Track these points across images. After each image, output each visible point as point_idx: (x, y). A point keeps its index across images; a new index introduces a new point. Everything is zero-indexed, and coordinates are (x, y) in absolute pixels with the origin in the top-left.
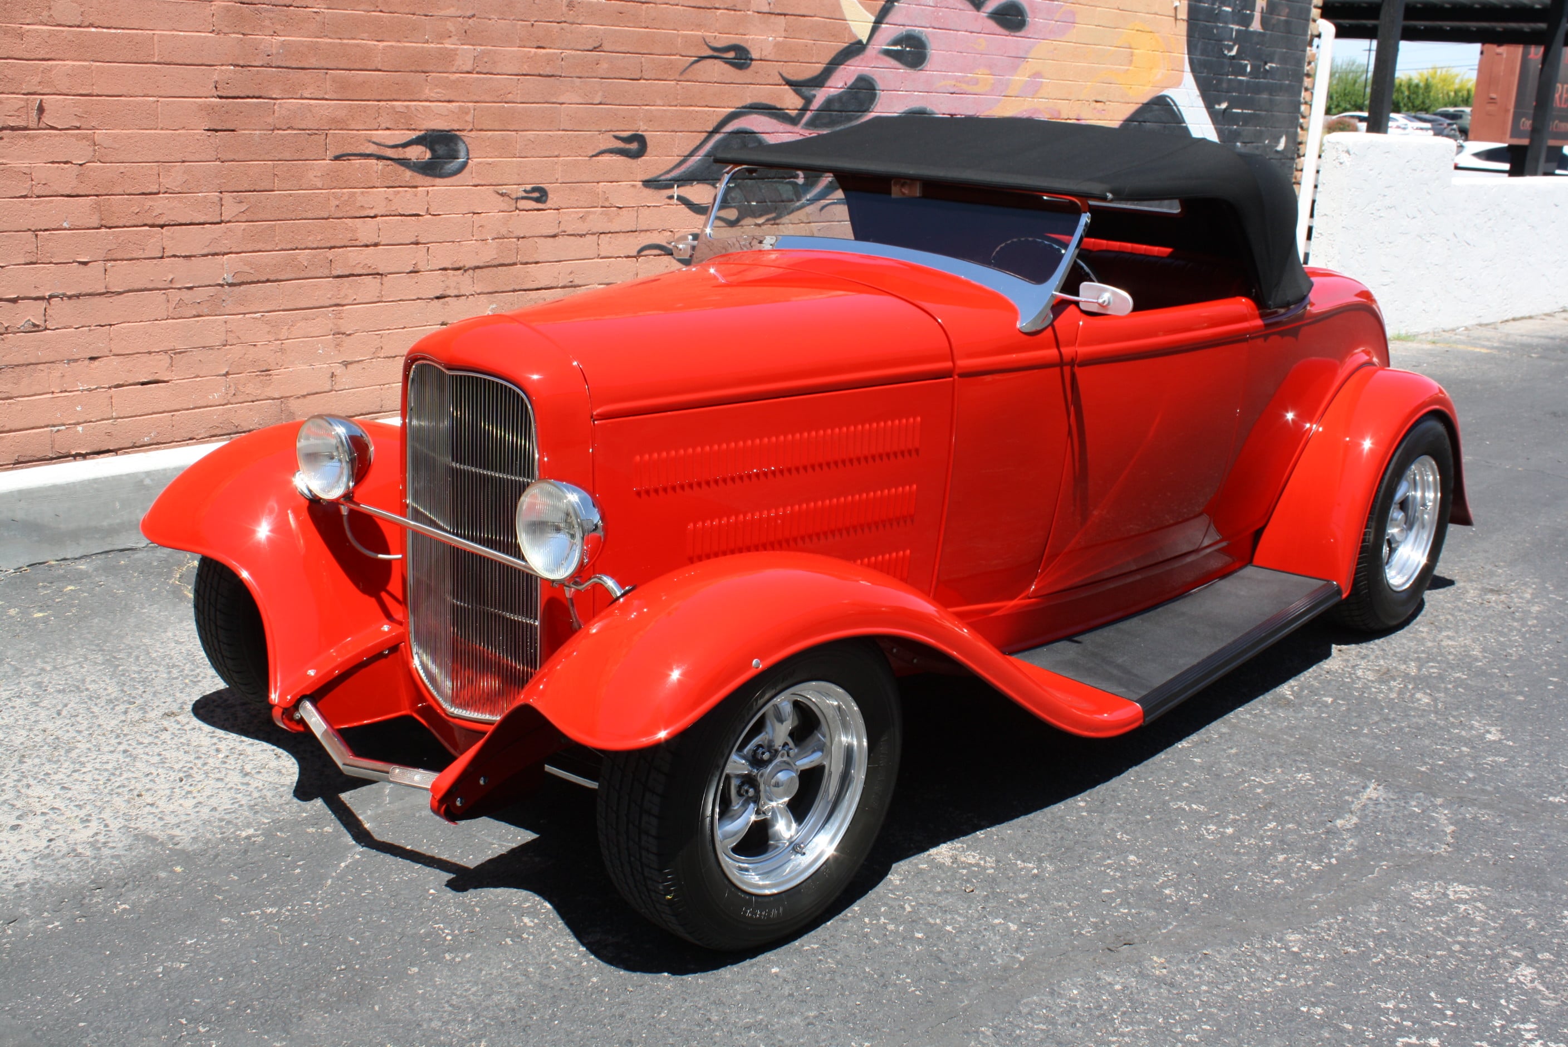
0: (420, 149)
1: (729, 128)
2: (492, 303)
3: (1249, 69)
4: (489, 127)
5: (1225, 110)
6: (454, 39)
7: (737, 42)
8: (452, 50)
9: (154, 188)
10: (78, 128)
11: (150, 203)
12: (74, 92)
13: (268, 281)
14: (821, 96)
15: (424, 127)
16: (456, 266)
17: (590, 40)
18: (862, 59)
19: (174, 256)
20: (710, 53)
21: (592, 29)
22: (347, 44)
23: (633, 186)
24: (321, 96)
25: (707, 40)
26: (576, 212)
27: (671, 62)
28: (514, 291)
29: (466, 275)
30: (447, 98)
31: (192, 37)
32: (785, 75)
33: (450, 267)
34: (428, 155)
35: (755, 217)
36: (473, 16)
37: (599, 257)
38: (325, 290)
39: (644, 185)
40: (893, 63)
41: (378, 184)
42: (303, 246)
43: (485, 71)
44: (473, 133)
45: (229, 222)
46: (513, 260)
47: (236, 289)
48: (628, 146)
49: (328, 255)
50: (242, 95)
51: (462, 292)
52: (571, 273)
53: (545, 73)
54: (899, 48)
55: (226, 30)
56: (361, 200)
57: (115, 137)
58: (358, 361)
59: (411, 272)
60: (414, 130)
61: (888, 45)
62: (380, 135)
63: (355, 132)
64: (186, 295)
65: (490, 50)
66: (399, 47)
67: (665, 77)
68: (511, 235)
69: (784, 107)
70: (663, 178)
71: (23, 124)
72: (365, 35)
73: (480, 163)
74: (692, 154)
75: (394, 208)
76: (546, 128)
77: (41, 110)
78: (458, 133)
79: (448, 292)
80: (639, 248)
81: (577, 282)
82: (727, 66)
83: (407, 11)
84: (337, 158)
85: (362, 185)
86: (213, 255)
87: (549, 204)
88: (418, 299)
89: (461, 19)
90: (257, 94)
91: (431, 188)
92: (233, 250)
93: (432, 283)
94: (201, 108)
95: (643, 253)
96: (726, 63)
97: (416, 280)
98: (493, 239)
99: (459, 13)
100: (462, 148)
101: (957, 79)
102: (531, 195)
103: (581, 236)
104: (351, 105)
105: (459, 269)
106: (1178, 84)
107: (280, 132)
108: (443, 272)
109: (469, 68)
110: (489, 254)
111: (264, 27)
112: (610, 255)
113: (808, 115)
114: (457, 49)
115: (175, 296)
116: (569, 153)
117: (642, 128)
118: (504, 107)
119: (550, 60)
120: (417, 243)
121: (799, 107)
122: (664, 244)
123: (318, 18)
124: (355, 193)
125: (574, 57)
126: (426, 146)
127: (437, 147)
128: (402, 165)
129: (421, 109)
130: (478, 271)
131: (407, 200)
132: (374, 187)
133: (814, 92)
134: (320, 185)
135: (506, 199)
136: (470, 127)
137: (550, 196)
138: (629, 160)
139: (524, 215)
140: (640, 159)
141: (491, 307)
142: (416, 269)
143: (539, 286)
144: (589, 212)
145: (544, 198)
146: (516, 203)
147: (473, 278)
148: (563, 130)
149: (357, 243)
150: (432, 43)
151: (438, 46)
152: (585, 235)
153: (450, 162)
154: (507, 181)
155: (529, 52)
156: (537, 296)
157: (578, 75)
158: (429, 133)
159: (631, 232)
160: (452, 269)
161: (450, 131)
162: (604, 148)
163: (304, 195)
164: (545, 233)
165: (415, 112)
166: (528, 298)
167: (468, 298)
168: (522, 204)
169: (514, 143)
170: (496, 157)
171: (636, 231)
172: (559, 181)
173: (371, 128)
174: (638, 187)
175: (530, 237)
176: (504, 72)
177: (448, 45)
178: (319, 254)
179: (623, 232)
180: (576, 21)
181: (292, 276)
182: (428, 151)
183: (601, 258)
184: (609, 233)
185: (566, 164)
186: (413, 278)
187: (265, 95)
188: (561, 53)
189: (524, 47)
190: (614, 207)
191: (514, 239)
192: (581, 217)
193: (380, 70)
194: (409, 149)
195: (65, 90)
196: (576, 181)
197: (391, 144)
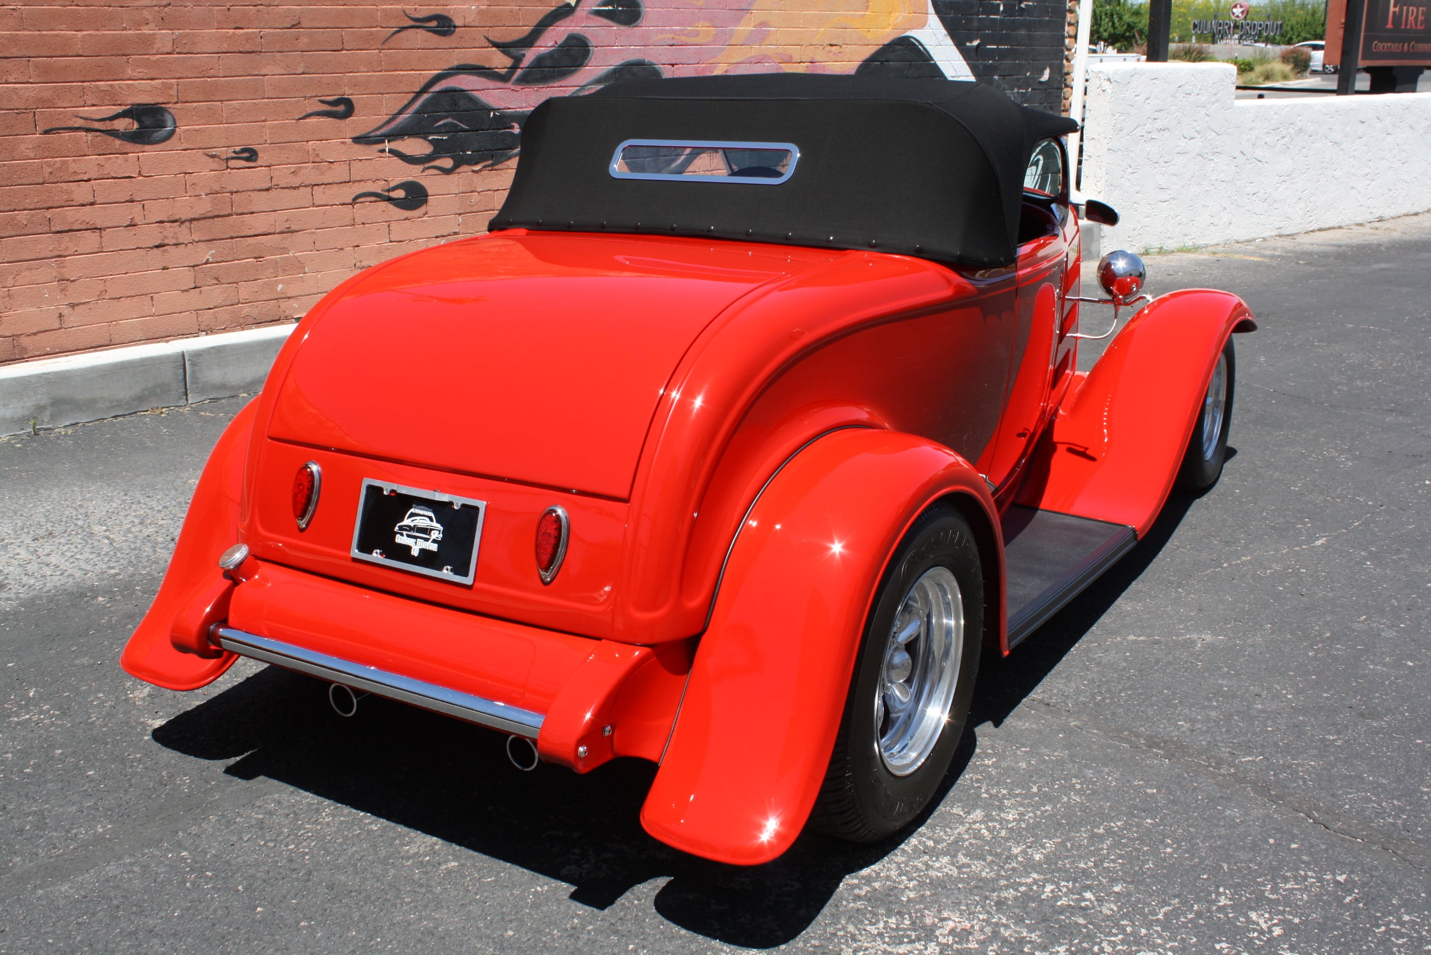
0: (127, 121)
1: (437, 88)
2: (211, 249)
3: (1001, 8)
4: (194, 99)
5: (978, 45)
6: (152, 25)
7: (439, 12)
8: (150, 35)
14: (530, 56)
15: (129, 102)
16: (172, 218)
17: (288, 19)
18: (572, 20)
20: (411, 23)
21: (289, 9)
22: (46, 35)
23: (343, 143)
24: (25, 80)
25: (407, 12)
26: (288, 168)
27: (372, 34)
28: (232, 238)
29: (183, 226)
30: (149, 77)
32: (490, 38)
33: (166, 220)
34: (136, 126)
35: (471, 165)
36: (169, 4)
37: (314, 205)
38: (46, 244)
39: (353, 141)
40: (605, 21)
41: (89, 153)
42: (21, 208)
43: (185, 51)
44: (179, 105)
46: (229, 211)
48: (334, 109)
49: (46, 214)
51: (181, 241)
52: (287, 220)
53: (245, 50)
54: (611, 8)
56: (73, 167)
58: (84, 303)
59: (128, 226)
60: (120, 105)
61: (599, 6)
62: (86, 111)
63: (62, 109)
65: (188, 34)
66: (97, 35)
67: (367, 46)
68: (225, 190)
69: (493, 66)
70: (372, 134)
72: (63, 27)
73: (187, 130)
74: (401, 112)
75: (106, 172)
76: (250, 97)
78: (163, 106)
79: (166, 242)
80: (353, 196)
81: (294, 228)
82: (430, 34)
84: (46, 132)
85: (74, 154)
87: (259, 163)
88: (138, 248)
89: (157, 8)
91: (141, 154)
93: (150, 235)
95: (359, 201)
96: (429, 31)
97: (134, 232)
98: (207, 195)
100: (168, 118)
101: (675, 32)
102: (240, 155)
103: (294, 188)
104: (56, 87)
105: (175, 221)
106: (922, 25)
108: (160, 225)
109: (169, 49)
110: (204, 206)
112: (325, 203)
113: (519, 72)
114: (155, 34)
116: (276, 118)
117: (347, 92)
118: (207, 81)
119: (248, 38)
120: (132, 201)
121: (509, 66)
122: (380, 192)
123: (15, 14)
124: (68, 160)
125: (273, 34)
126: (133, 118)
127: (144, 119)
128: (111, 135)
129: (124, 87)
130: (195, 223)
131: (117, 164)
132: (85, 155)
133: (523, 52)
134: (32, 155)
135: (217, 159)
136: (175, 100)
137: (260, 155)
138: (337, 121)
139: (236, 173)
140: (348, 119)
141: (210, 252)
142: (133, 223)
143: (257, 233)
144: (301, 167)
145: (254, 157)
146: (227, 162)
147: (190, 228)
148: (268, 98)
149: (73, 203)
150: (130, 30)
151: (137, 32)
152: (298, 188)
153: (158, 131)
154: (216, 145)
155: (228, 32)
156: (255, 242)
157: (278, 50)
158: (135, 107)
159: (345, 182)
160: (169, 222)
161: (155, 104)
162: (311, 112)
163: (18, 165)
164: (258, 187)
165: (119, 90)
166: (246, 244)
167: (186, 245)
168: (232, 163)
169: (220, 111)
170: (204, 124)
171: (350, 182)
172: (268, 142)
173: (77, 105)
174: (348, 143)
175: (243, 191)
176: (204, 51)
177: (146, 31)
178: (38, 214)
179: (337, 183)
180: (272, 3)
181: (13, 233)
182: (135, 122)
183: (316, 207)
184: (323, 184)
185: (273, 127)
186: (128, 230)
188: (260, 32)
189: (222, 28)
190: (326, 162)
191: (228, 194)
192: (293, 172)
193: (81, 56)
194: (116, 122)
196: (285, 141)
197: (98, 117)
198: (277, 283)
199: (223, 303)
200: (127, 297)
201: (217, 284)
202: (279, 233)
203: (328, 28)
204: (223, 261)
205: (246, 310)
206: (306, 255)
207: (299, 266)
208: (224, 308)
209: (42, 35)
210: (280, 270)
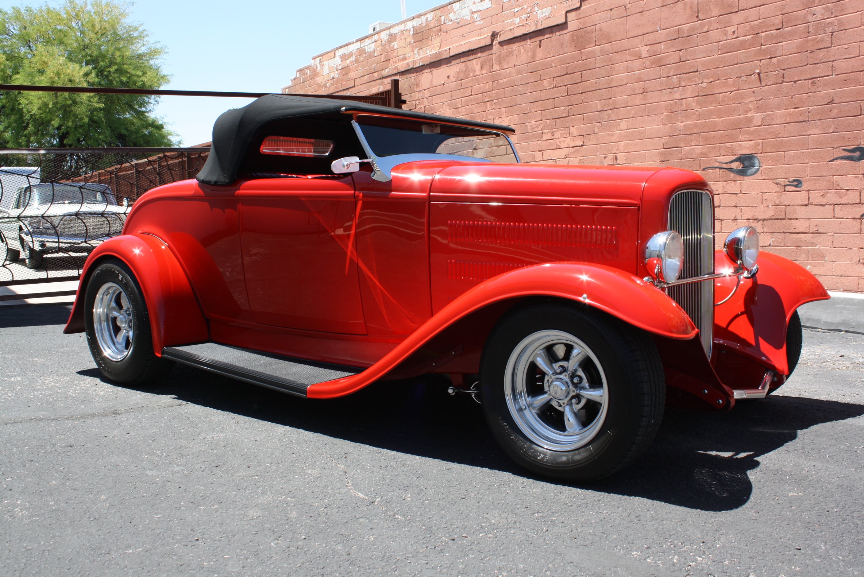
0: (737, 164)
2: (772, 238)
4: (770, 151)
6: (753, 111)
8: (751, 117)
10: (625, 164)
12: (625, 152)
15: (739, 153)
16: (754, 218)
17: (826, 99)
21: (827, 93)
22: (707, 122)
23: (856, 177)
24: (698, 145)
26: (821, 192)
28: (784, 233)
29: (760, 223)
30: (749, 139)
31: (656, 128)
33: (751, 218)
34: (741, 166)
36: (762, 99)
37: (834, 217)
41: (720, 180)
43: (768, 124)
44: (764, 154)
46: (784, 217)
48: (852, 154)
50: (671, 147)
52: (817, 226)
53: (799, 121)
55: (666, 123)
59: (734, 220)
60: (735, 155)
62: (721, 159)
63: (711, 158)
65: (770, 114)
66: (728, 119)
68: (782, 204)
72: (715, 117)
73: (765, 169)
75: (726, 190)
76: (800, 149)
77: (616, 159)
80: (861, 214)
81: (820, 231)
83: (731, 103)
84: (704, 169)
87: (802, 189)
89: (755, 102)
90: (676, 146)
91: (742, 181)
94: (659, 153)
97: (736, 224)
98: (772, 206)
99: (754, 99)
100: (757, 162)
102: (792, 184)
103: (823, 205)
104: (709, 147)
105: (756, 220)
107: (684, 160)
108: (749, 220)
109: (760, 124)
110: (770, 213)
111: (678, 120)
112: (841, 217)
116: (814, 161)
117: (862, 143)
118: (777, 141)
119: (801, 113)
120: (737, 207)
123: (697, 113)
125: (816, 110)
126: (740, 162)
127: (745, 162)
128: (730, 171)
129: (737, 145)
130: (765, 222)
131: (732, 187)
132: (718, 181)
135: (779, 186)
136: (760, 152)
137: (803, 184)
138: (854, 162)
139: (789, 194)
140: (861, 161)
141: (772, 240)
142: (736, 218)
143: (798, 232)
144: (827, 192)
145: (800, 185)
146: (785, 188)
147: (763, 224)
148: (810, 149)
150: (742, 115)
151: (746, 116)
152: (825, 205)
153: (751, 169)
154: (779, 177)
155: (790, 111)
156: (797, 236)
157: (818, 119)
158: (742, 156)
159: (856, 204)
161: (751, 154)
162: (836, 157)
164: (801, 203)
165: (735, 147)
166: (792, 237)
167: (760, 233)
168: (788, 188)
169: (783, 157)
170: (774, 165)
171: (860, 204)
172: (809, 176)
173: (717, 156)
174: (860, 178)
175: (792, 206)
176: (777, 123)
177: (750, 115)
179: (850, 204)
180: (817, 91)
182: (741, 164)
183: (836, 218)
184: (841, 204)
185: (812, 167)
186: (734, 223)
187: (678, 146)
188: (808, 109)
189: (788, 109)
190: (844, 189)
191: (784, 206)
192: (822, 195)
193: (720, 131)
194: (732, 164)
195: (623, 151)
196: (819, 175)
197: (725, 162)
202: (811, 233)
203: (851, 101)
204: (778, 246)
206: (827, 249)
207: (821, 256)
209: (705, 122)
210: (810, 256)
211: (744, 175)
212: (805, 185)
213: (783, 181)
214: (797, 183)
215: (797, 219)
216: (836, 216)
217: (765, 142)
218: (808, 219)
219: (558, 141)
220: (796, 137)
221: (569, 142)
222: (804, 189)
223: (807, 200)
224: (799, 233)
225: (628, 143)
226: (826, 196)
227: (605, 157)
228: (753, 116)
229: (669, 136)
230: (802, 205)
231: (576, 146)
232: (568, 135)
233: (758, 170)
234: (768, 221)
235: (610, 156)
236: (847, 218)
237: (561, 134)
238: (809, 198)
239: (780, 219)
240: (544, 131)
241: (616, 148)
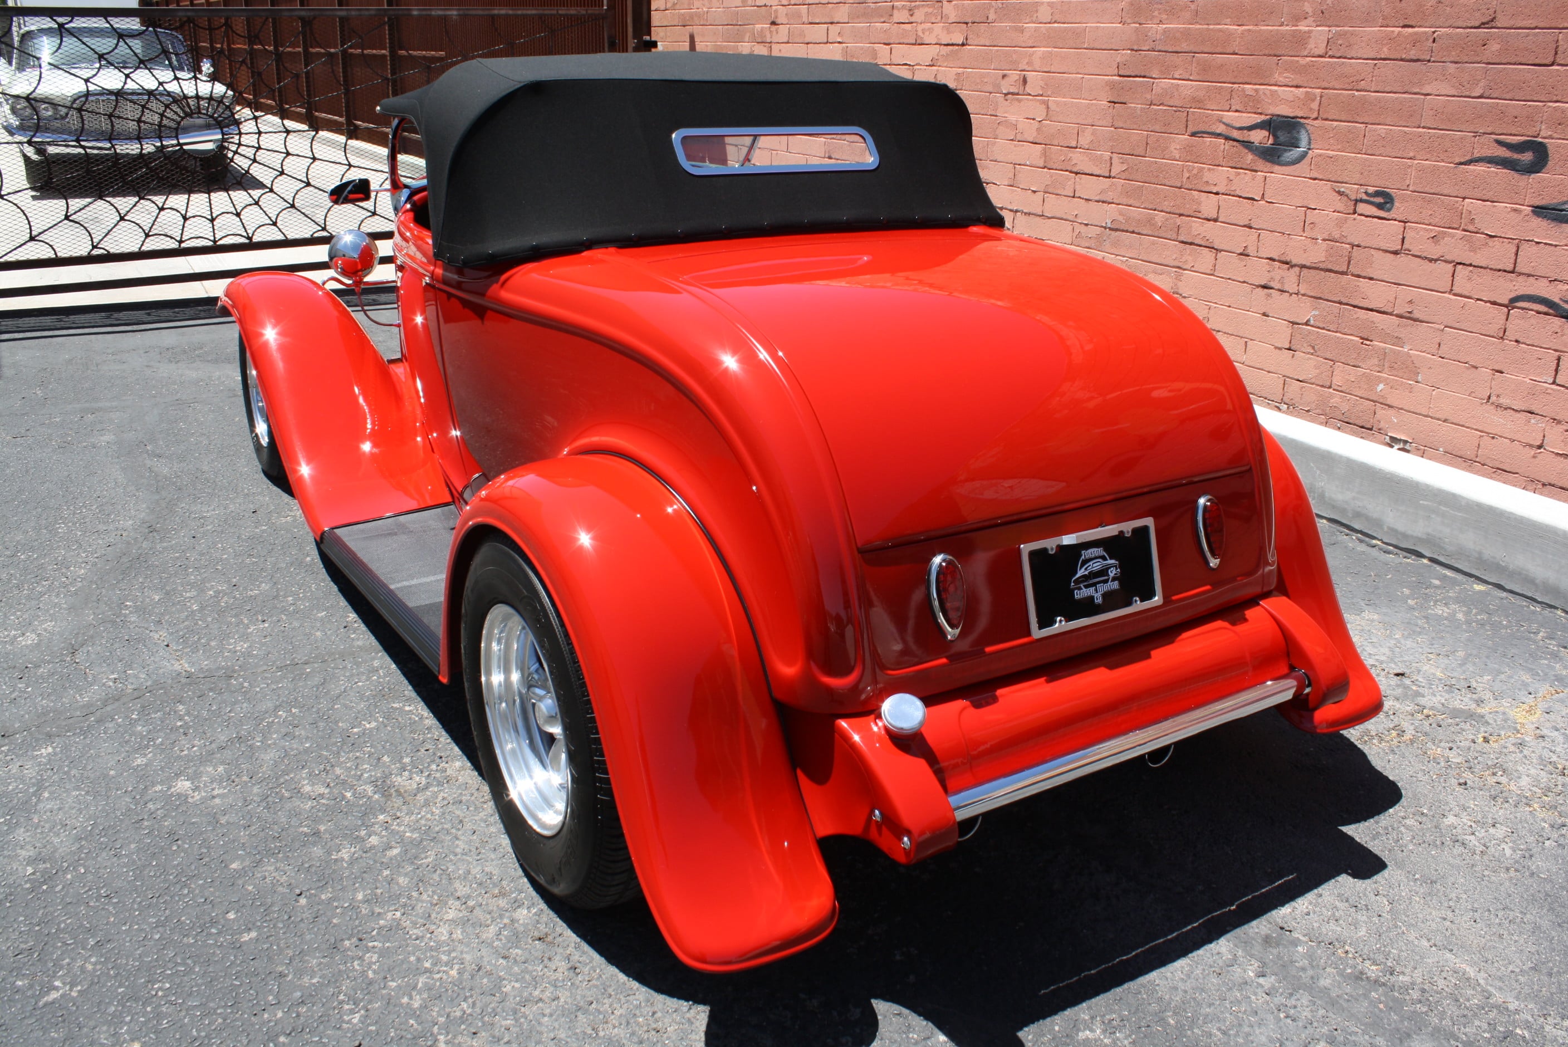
0: (1263, 133)
4: (1335, 117)
6: (1310, 20)
8: (1304, 34)
9: (1074, 144)
10: (1042, 95)
11: (1071, 155)
12: (1042, 70)
13: (1133, 232)
15: (1270, 112)
16: (1283, 259)
17: (1477, 15)
19: (1079, 197)
22: (1212, 30)
23: (1515, 210)
24: (1187, 78)
26: (1431, 230)
28: (1341, 303)
29: (1294, 271)
30: (1295, 83)
31: (1108, 27)
33: (1276, 258)
34: (1270, 140)
37: (1451, 291)
38: (1169, 252)
39: (1533, 211)
41: (1223, 163)
42: (1160, 209)
43: (1339, 55)
44: (1318, 122)
45: (1114, 178)
46: (1344, 268)
47: (1113, 233)
48: (1516, 156)
49: (1177, 220)
50: (1133, 74)
51: (1286, 288)
52: (1411, 302)
53: (1408, 58)
55: (1129, 21)
56: (1207, 176)
57: (1057, 103)
59: (1241, 254)
60: (1261, 114)
62: (1229, 116)
63: (1210, 112)
64: (1083, 229)
65: (1346, 32)
66: (1256, 31)
68: (1344, 240)
71: (1016, 91)
73: (1320, 155)
75: (1233, 188)
76: (1401, 123)
77: (1025, 81)
78: (1302, 121)
79: (1272, 284)
80: (1513, 295)
81: (1416, 315)
84: (1193, 135)
85: (1209, 162)
86: (1103, 202)
87: (1392, 214)
88: (1244, 282)
90: (1142, 74)
91: (1268, 175)
92: (1115, 201)
93: (1259, 271)
94: (1107, 83)
95: (1518, 304)
97: (1244, 263)
98: (1324, 240)
100: (1304, 137)
102: (1372, 199)
103: (1431, 260)
104: (1209, 86)
105: (1287, 263)
107: (1155, 107)
108: (1270, 262)
109: (1321, 51)
110: (1317, 254)
111: (1153, 17)
112: (1470, 293)
115: (1079, 228)
116: (1428, 156)
117: (1543, 134)
118: (1354, 96)
119: (1416, 41)
120: (1251, 228)
122: (1557, 300)
124: (1204, 168)
125: (1449, 38)
126: (1272, 131)
127: (1279, 133)
128: (1247, 147)
129: (1268, 92)
130: (1305, 271)
131: (1247, 183)
132: (1219, 165)
134: (1177, 157)
135: (1344, 198)
136: (1315, 115)
137: (1397, 204)
138: (1516, 174)
139: (1362, 220)
140: (1533, 176)
141: (1313, 313)
142: (1245, 252)
143: (1370, 307)
144: (1444, 233)
145: (1388, 205)
146: (1355, 205)
147: (1300, 276)
148: (1424, 128)
149: (1199, 215)
150: (1287, 25)
151: (1294, 28)
152: (1436, 260)
153: (1290, 150)
154: (1347, 179)
155: (1393, 31)
156: (1365, 317)
157: (1452, 59)
158: (1275, 118)
159: (1505, 271)
160: (1280, 261)
161: (1293, 118)
162: (1480, 155)
163: (1166, 164)
164: (1385, 246)
165: (1263, 97)
166: (1355, 316)
167: (1291, 295)
168: (1362, 208)
169: (1361, 136)
170: (1339, 150)
171: (1512, 272)
172: (1410, 188)
173: (1223, 109)
174: (1523, 214)
175: (1365, 247)
176: (1358, 56)
177: (1303, 27)
178: (1171, 218)
179: (1491, 269)
181: (1150, 233)
182: (1271, 136)
183: (1455, 295)
184: (1470, 265)
185: (1422, 170)
186: (1242, 260)
187: (1148, 75)
188: (1434, 32)
189: (1387, 26)
190: (1482, 233)
191: (1348, 246)
192: (1433, 238)
193: (1236, 54)
194: (1253, 133)
195: (1038, 69)
196: (1432, 191)
197: (1238, 125)
198: (1380, 380)
199: (1313, 381)
200: (1225, 333)
201: (1312, 354)
202: (1397, 316)
203: (1535, 29)
204: (1323, 329)
205: (1336, 400)
206: (1424, 357)
207: (1411, 370)
208: (1314, 386)
209: (1208, 30)
210: (1387, 365)
211: (1273, 162)
212: (1398, 208)
213: (1353, 190)
214: (1384, 200)
215: (1371, 279)
216: (1456, 290)
217: (1326, 94)
218: (1395, 284)
219: (920, 28)
220: (1397, 95)
221: (938, 32)
222: (1396, 217)
223: (1400, 242)
224: (1371, 310)
225: (1050, 53)
226: (1442, 242)
227: (1004, 76)
228: (1310, 32)
229: (1132, 50)
230: (1386, 251)
231: (953, 45)
232: (939, 18)
233: (1304, 155)
234: (1311, 271)
235: (1014, 75)
236: (1478, 299)
237: (927, 14)
238: (1403, 239)
239: (1336, 272)
240: (896, 4)
241: (1026, 61)
